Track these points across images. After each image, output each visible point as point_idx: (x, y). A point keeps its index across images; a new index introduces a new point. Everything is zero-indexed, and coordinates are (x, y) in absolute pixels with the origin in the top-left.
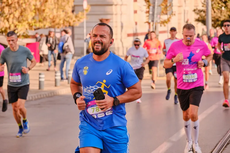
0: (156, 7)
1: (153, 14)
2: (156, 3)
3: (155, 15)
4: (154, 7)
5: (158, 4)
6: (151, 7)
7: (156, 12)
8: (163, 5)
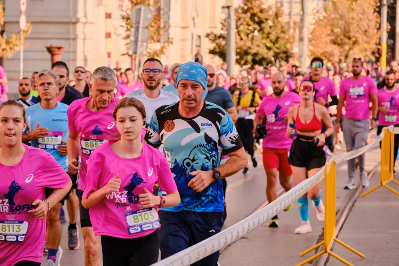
0: (141, 30)
1: (136, 41)
2: (141, 23)
3: (139, 43)
4: (137, 29)
5: (143, 24)
6: (133, 30)
7: (140, 38)
8: (152, 27)
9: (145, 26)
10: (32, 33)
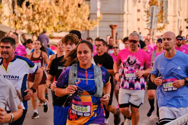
1: (151, 23)
4: (152, 17)
7: (153, 21)
8: (159, 16)
9: (156, 15)
10: (103, 19)
